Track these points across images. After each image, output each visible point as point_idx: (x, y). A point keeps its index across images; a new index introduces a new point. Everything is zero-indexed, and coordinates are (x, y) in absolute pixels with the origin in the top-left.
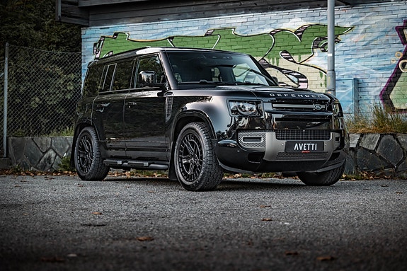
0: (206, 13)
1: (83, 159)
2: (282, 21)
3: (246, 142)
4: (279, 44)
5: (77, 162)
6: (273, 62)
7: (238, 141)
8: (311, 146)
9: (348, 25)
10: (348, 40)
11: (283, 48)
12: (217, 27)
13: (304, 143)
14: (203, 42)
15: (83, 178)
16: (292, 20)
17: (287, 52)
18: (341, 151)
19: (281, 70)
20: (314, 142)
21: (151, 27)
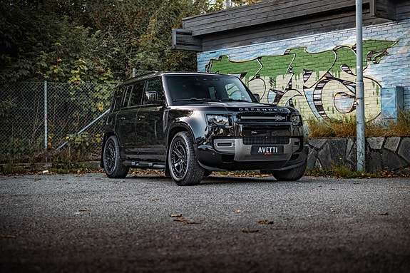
0: (285, 35)
1: (109, 161)
2: (342, 39)
3: (220, 147)
4: (341, 59)
5: (105, 164)
6: (336, 75)
7: (213, 147)
8: (272, 149)
9: (394, 39)
10: (395, 53)
11: (343, 63)
12: (293, 46)
13: (266, 147)
14: (283, 60)
15: (110, 176)
16: (350, 38)
17: (346, 66)
18: (300, 153)
19: (342, 81)
20: (276, 146)
21: (245, 49)
